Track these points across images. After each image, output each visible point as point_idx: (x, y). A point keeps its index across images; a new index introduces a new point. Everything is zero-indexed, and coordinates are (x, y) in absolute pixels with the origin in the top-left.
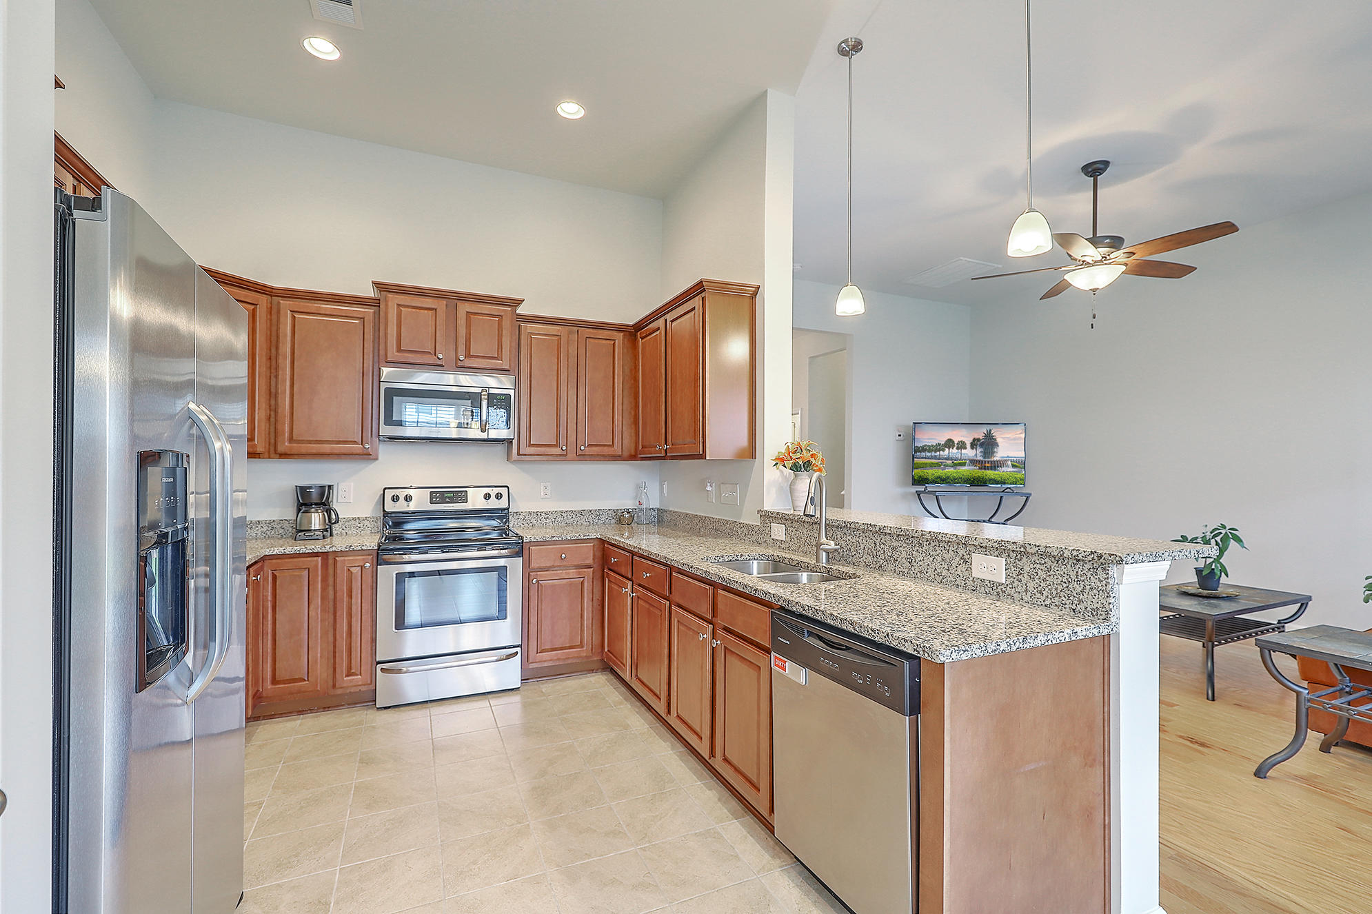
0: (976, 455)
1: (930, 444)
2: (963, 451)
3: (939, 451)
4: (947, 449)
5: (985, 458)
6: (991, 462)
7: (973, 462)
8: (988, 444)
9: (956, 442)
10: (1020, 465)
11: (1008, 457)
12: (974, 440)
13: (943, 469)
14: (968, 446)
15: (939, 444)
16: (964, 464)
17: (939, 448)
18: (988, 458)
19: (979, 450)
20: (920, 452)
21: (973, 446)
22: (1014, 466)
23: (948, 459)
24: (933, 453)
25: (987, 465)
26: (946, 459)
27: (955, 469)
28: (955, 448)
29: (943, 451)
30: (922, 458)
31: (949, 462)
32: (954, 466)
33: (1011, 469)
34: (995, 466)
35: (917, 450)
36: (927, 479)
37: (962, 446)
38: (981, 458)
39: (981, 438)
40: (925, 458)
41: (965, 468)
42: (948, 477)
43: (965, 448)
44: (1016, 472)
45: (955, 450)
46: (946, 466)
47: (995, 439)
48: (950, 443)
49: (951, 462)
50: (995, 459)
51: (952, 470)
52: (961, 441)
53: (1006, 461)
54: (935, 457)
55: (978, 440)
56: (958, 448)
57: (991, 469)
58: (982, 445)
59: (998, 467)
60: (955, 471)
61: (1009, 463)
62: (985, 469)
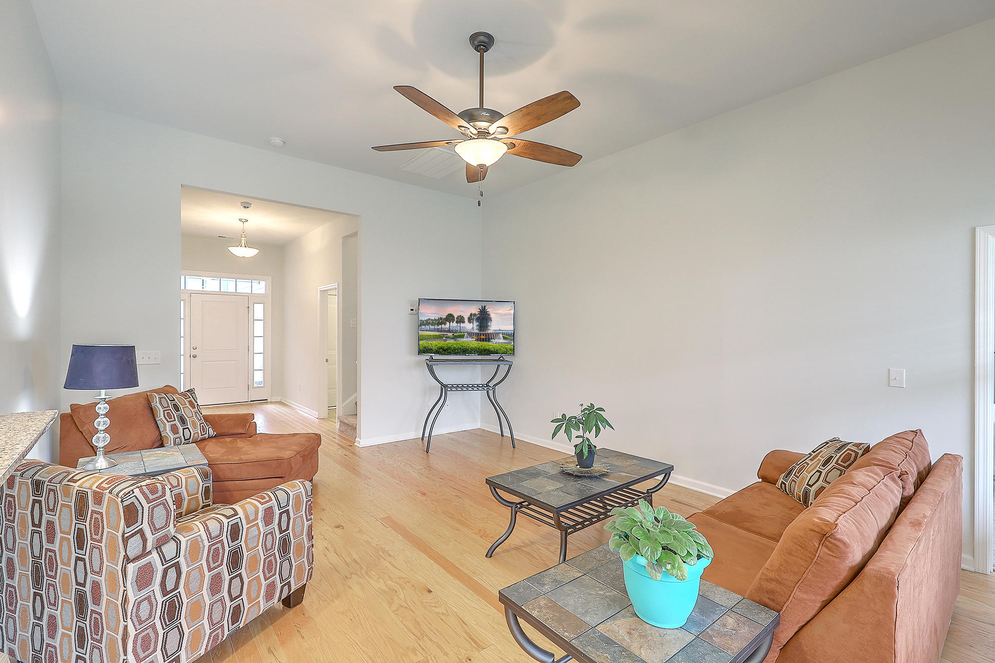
0: (473, 328)
1: (433, 318)
2: (462, 325)
3: (441, 324)
4: (448, 323)
5: (480, 330)
6: (486, 334)
7: (470, 334)
8: (483, 318)
9: (455, 317)
10: (511, 336)
11: (500, 330)
12: (471, 315)
13: (445, 341)
14: (466, 320)
15: (441, 319)
16: (462, 337)
17: (441, 321)
18: (483, 331)
19: (476, 324)
20: (424, 325)
21: (470, 320)
22: (504, 338)
23: (449, 331)
24: (436, 326)
25: (482, 337)
26: (446, 331)
27: (454, 340)
28: (455, 322)
29: (445, 325)
30: (426, 331)
31: (450, 334)
32: (455, 338)
33: (502, 341)
34: (488, 338)
35: (423, 323)
36: (431, 349)
37: (461, 320)
38: (477, 331)
39: (477, 313)
40: (429, 331)
41: (464, 339)
42: (450, 348)
43: (464, 322)
44: (507, 343)
45: (454, 324)
46: (448, 338)
47: (489, 315)
48: (450, 318)
49: (451, 334)
50: (489, 332)
51: (452, 341)
52: (460, 316)
53: (499, 333)
54: (438, 330)
55: (475, 315)
56: (457, 322)
57: (486, 341)
58: (478, 319)
59: (491, 339)
60: (455, 342)
61: (501, 335)
62: (480, 341)
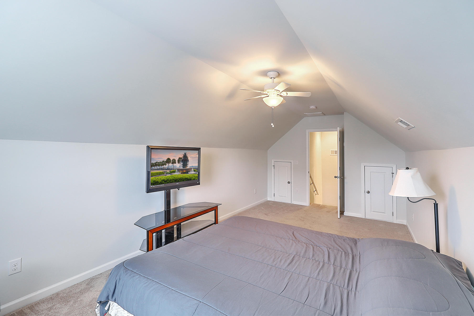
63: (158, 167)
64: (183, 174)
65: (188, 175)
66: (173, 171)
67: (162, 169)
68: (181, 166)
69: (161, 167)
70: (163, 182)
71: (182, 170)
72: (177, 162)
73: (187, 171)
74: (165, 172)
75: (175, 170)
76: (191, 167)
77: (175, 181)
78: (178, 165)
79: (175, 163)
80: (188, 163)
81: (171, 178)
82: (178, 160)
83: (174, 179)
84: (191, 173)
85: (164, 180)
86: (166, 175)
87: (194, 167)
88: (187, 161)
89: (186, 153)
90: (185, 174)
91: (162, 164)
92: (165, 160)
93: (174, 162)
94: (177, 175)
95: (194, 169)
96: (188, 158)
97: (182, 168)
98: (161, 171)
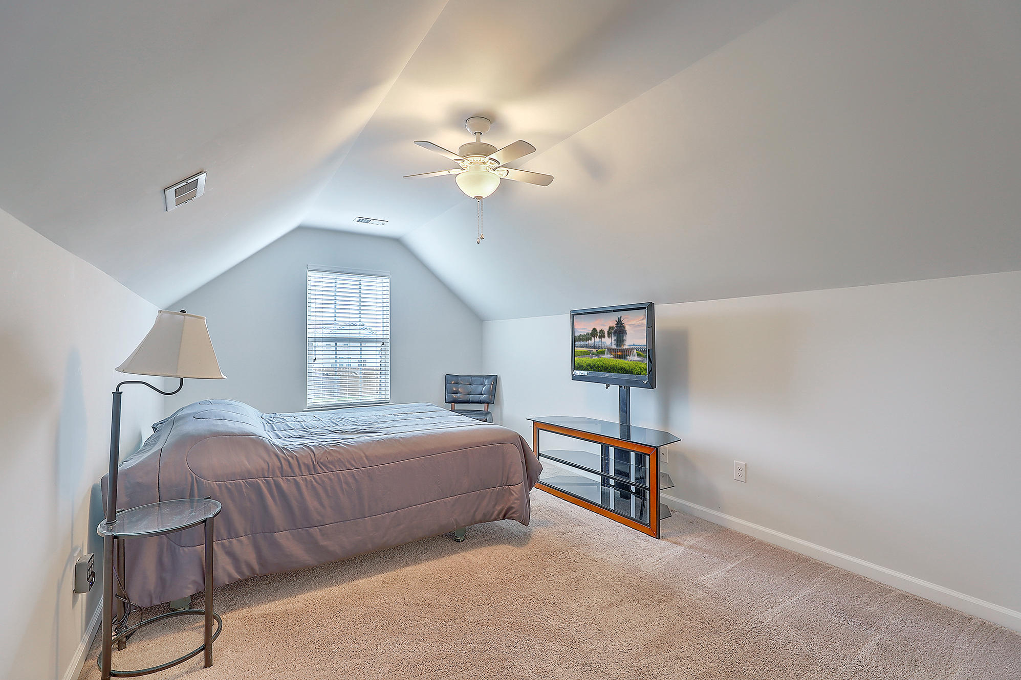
63: (582, 343)
64: (617, 359)
65: (626, 361)
66: (601, 352)
67: (587, 346)
68: (614, 343)
69: (585, 343)
70: (589, 367)
71: (615, 351)
72: (606, 335)
73: (624, 355)
74: (590, 351)
75: (603, 350)
76: (632, 347)
77: (605, 370)
78: (609, 342)
79: (604, 337)
80: (624, 338)
81: (599, 363)
82: (608, 332)
83: (602, 366)
84: (631, 358)
85: (589, 365)
86: (591, 358)
87: (637, 347)
88: (622, 333)
89: (620, 318)
90: (620, 358)
91: (587, 338)
92: (590, 332)
93: (602, 336)
94: (608, 359)
95: (638, 352)
96: (624, 328)
97: (614, 347)
98: (586, 350)
